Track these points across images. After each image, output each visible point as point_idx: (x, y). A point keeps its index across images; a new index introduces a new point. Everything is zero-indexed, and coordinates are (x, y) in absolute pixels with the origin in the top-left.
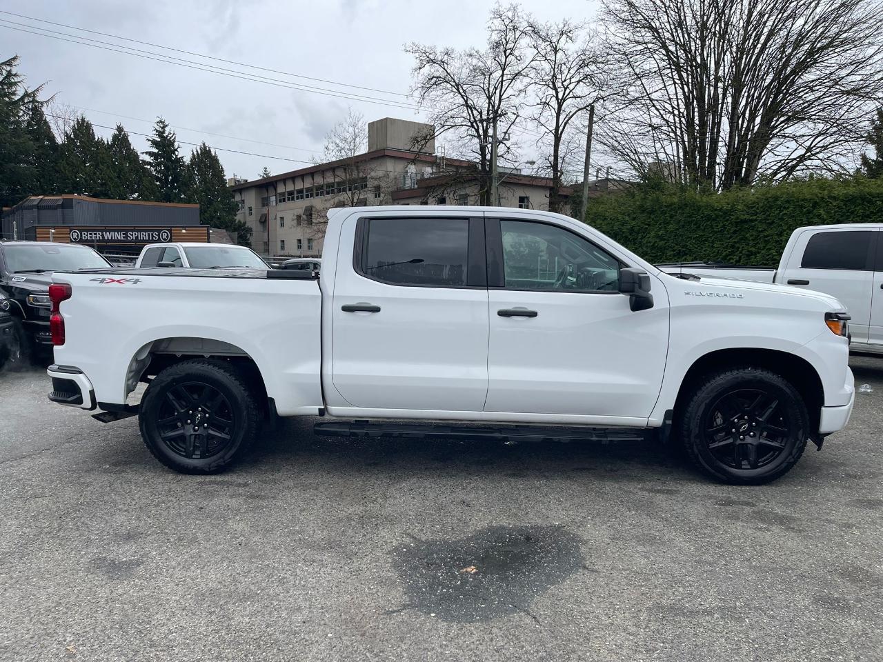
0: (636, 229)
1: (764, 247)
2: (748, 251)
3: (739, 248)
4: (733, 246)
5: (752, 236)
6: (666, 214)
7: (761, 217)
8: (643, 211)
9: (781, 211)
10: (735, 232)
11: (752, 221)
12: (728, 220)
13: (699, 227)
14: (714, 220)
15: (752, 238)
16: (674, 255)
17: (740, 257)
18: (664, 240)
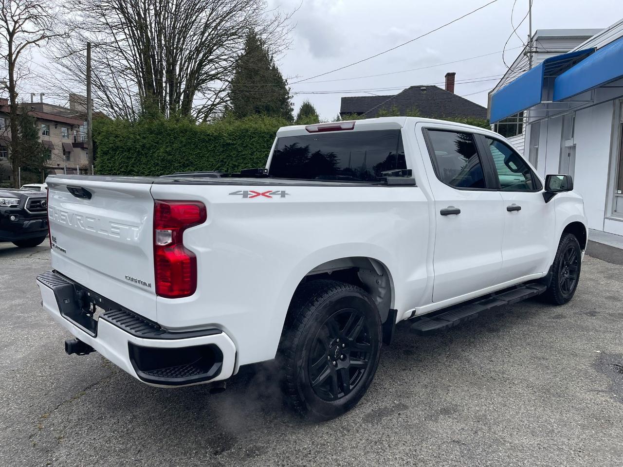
0: (148, 145)
1: (243, 162)
2: (233, 165)
3: (226, 162)
4: (222, 161)
5: (234, 154)
6: (170, 135)
7: (239, 142)
8: (151, 133)
9: (251, 139)
10: (223, 152)
11: (233, 144)
12: (217, 143)
13: (197, 147)
14: (207, 142)
15: (234, 156)
16: (181, 166)
17: (228, 168)
18: (171, 155)
